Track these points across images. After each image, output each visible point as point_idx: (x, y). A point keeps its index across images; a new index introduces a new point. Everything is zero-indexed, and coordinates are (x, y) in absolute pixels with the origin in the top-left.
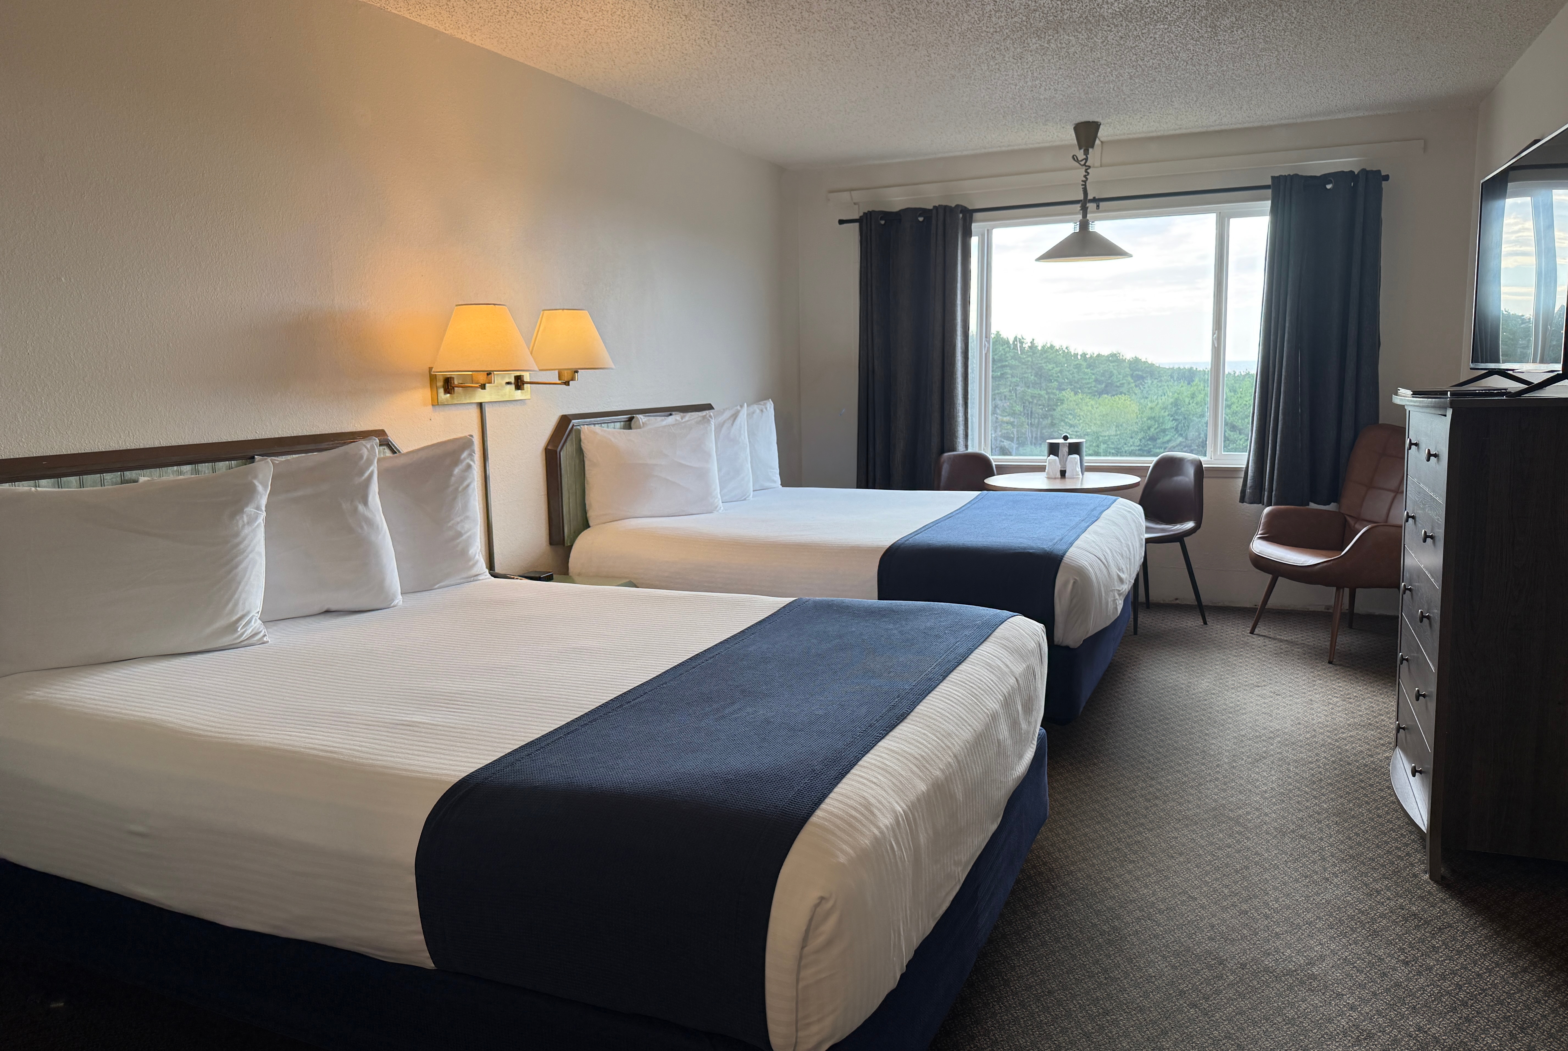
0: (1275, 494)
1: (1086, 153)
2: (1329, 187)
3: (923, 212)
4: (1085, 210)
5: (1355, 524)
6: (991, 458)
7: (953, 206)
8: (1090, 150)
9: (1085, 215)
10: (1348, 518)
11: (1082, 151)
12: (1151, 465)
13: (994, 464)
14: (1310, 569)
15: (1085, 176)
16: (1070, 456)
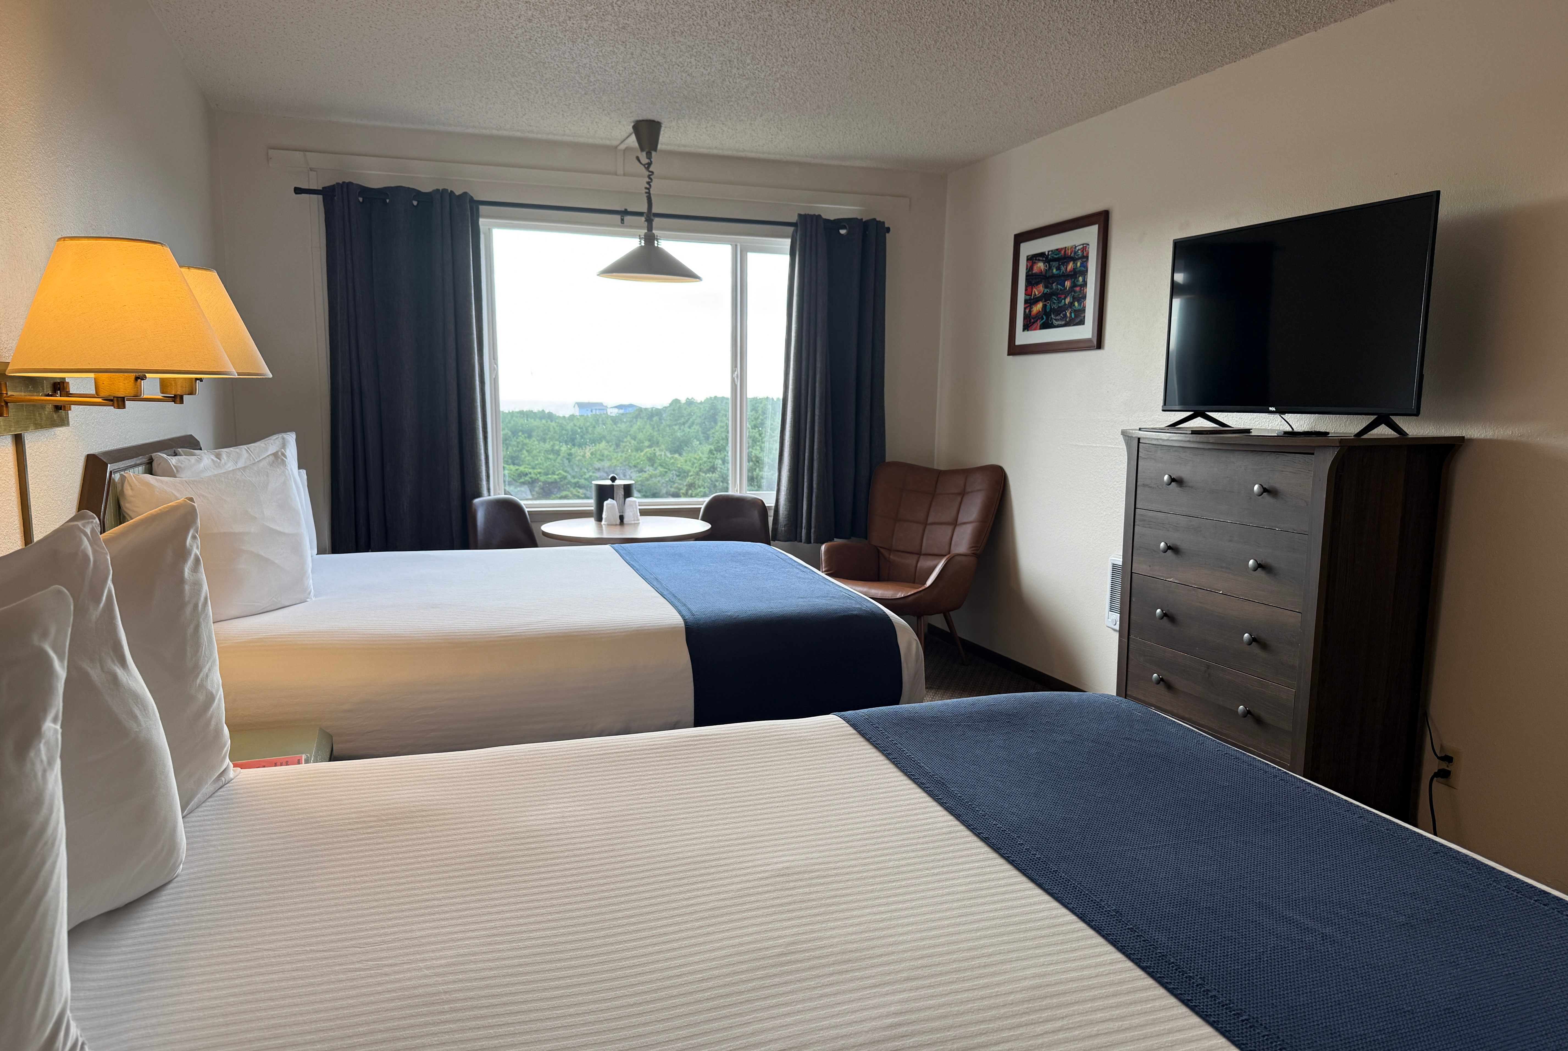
0: (815, 531)
1: (649, 155)
2: (843, 232)
3: (418, 194)
4: (649, 221)
5: (890, 555)
6: (523, 503)
7: (458, 192)
8: (654, 153)
9: (650, 228)
10: (882, 550)
11: (644, 154)
12: (703, 507)
13: (526, 510)
14: (899, 601)
15: (648, 183)
16: (628, 500)
